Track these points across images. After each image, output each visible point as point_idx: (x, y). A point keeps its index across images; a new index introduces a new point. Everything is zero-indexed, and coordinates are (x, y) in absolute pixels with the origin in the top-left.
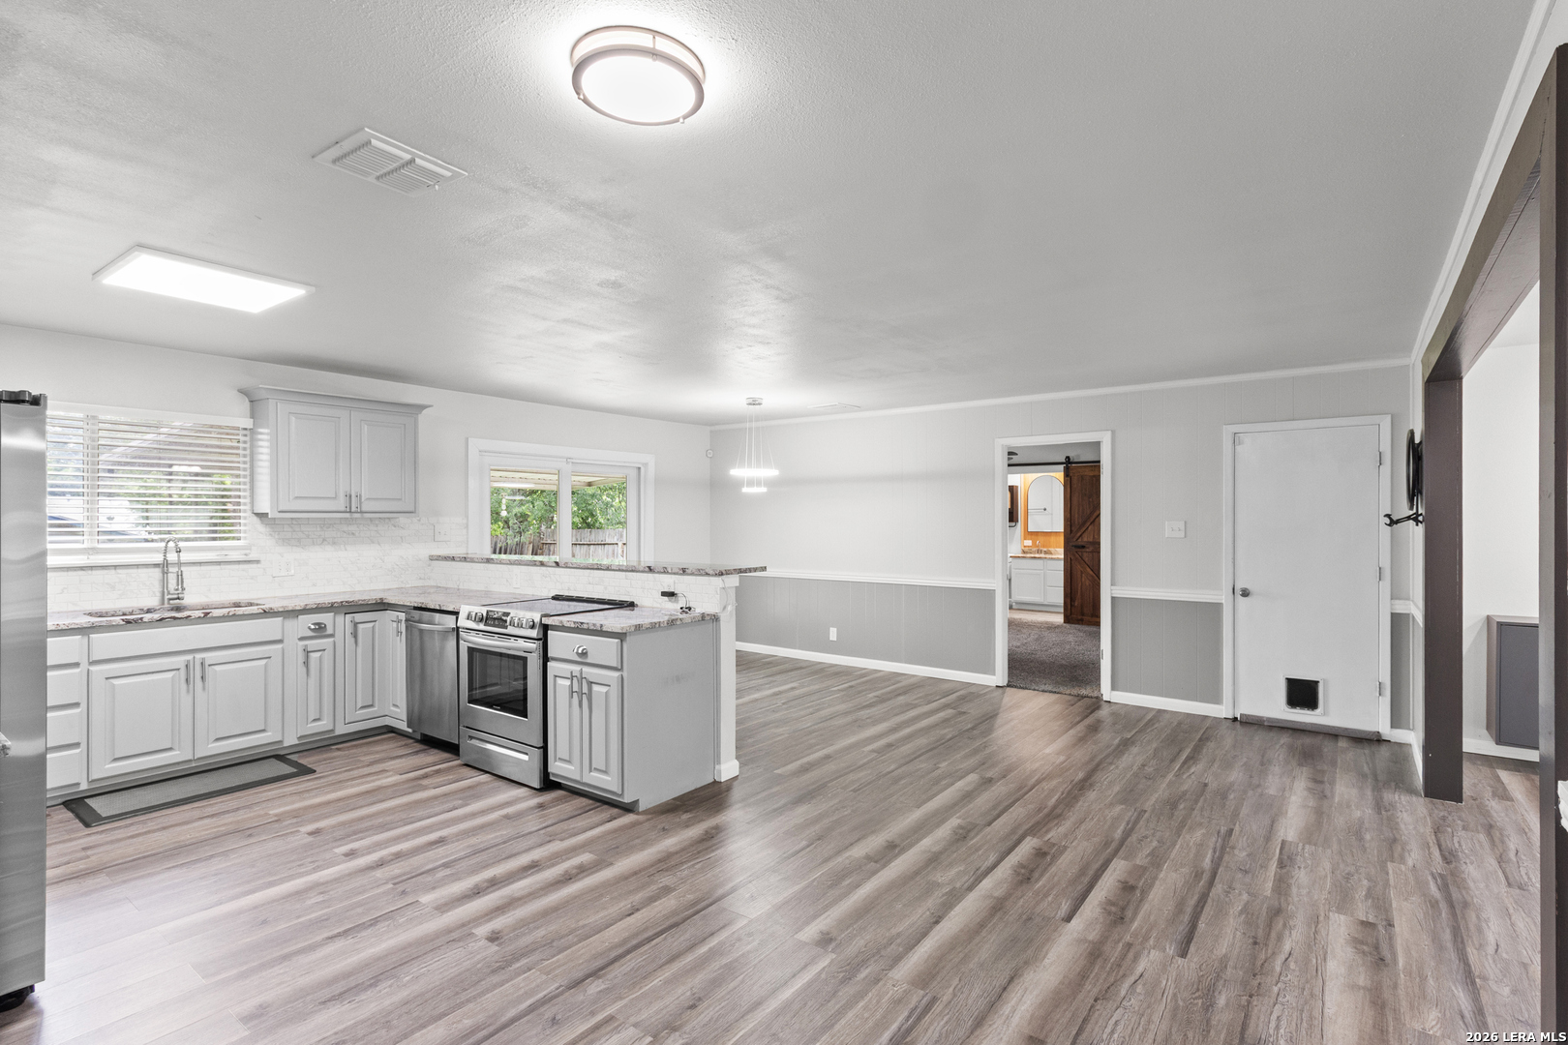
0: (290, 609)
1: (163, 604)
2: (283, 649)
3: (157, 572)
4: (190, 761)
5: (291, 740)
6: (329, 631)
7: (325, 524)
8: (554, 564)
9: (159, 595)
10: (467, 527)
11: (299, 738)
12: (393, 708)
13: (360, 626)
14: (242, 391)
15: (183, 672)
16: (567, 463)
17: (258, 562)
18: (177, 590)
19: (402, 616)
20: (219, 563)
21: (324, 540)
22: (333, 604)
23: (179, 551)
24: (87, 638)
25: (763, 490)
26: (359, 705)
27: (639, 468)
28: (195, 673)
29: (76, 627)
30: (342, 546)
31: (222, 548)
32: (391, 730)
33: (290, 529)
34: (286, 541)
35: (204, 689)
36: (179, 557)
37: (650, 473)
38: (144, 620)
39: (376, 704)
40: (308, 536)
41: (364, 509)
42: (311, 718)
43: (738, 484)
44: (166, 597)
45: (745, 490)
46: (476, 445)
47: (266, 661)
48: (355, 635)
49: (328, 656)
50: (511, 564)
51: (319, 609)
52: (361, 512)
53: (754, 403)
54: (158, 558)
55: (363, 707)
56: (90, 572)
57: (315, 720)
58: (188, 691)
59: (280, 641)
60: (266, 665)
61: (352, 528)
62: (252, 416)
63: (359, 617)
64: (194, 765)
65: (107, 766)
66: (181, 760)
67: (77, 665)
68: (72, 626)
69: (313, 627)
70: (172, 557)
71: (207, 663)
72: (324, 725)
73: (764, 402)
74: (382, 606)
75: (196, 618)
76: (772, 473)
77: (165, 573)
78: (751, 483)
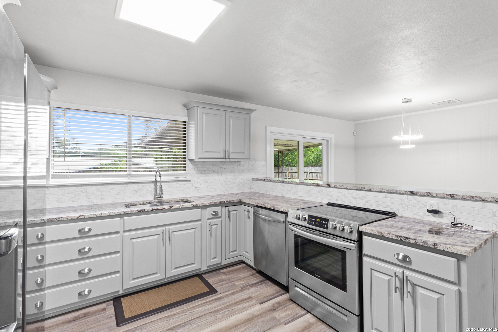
0: (204, 205)
1: (155, 199)
2: (201, 224)
3: (153, 184)
4: (164, 279)
5: (204, 268)
6: (219, 215)
7: (214, 164)
8: (327, 186)
9: (153, 195)
10: (266, 166)
11: (208, 267)
12: (245, 253)
13: (232, 213)
14: (185, 105)
15: (161, 235)
16: (302, 137)
17: (190, 181)
18: (160, 194)
19: (251, 209)
20: (175, 181)
21: (214, 171)
22: (221, 202)
23: (160, 176)
24: (122, 220)
25: (414, 146)
26: (231, 250)
27: (328, 140)
28: (166, 237)
29: (118, 214)
30: (220, 174)
31: (177, 175)
32: (242, 262)
33: (202, 167)
34: (200, 172)
35: (170, 244)
36: (160, 178)
37: (333, 142)
38: (146, 210)
39: (238, 250)
40: (208, 170)
41: (231, 157)
42: (212, 257)
43: (397, 144)
44: (156, 197)
45: (401, 147)
46: (270, 129)
47: (194, 230)
48: (229, 217)
49: (219, 226)
50: (298, 184)
51: (216, 205)
52: (230, 159)
53: (408, 101)
54: (153, 179)
55: (233, 251)
56: (128, 185)
57: (214, 258)
58: (163, 245)
59: (200, 220)
60: (195, 231)
61: (224, 166)
62: (188, 116)
63: (231, 208)
64: (166, 280)
65: (130, 282)
66: (160, 279)
67: (118, 232)
68: (116, 214)
69: (213, 213)
70: (158, 179)
71: (171, 231)
72: (217, 261)
73: (413, 100)
74: (240, 203)
75: (166, 209)
76: (418, 137)
77: (156, 186)
78: (406, 143)
